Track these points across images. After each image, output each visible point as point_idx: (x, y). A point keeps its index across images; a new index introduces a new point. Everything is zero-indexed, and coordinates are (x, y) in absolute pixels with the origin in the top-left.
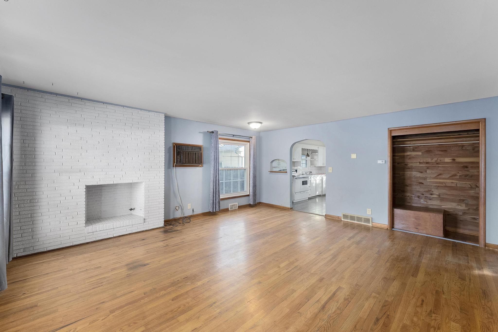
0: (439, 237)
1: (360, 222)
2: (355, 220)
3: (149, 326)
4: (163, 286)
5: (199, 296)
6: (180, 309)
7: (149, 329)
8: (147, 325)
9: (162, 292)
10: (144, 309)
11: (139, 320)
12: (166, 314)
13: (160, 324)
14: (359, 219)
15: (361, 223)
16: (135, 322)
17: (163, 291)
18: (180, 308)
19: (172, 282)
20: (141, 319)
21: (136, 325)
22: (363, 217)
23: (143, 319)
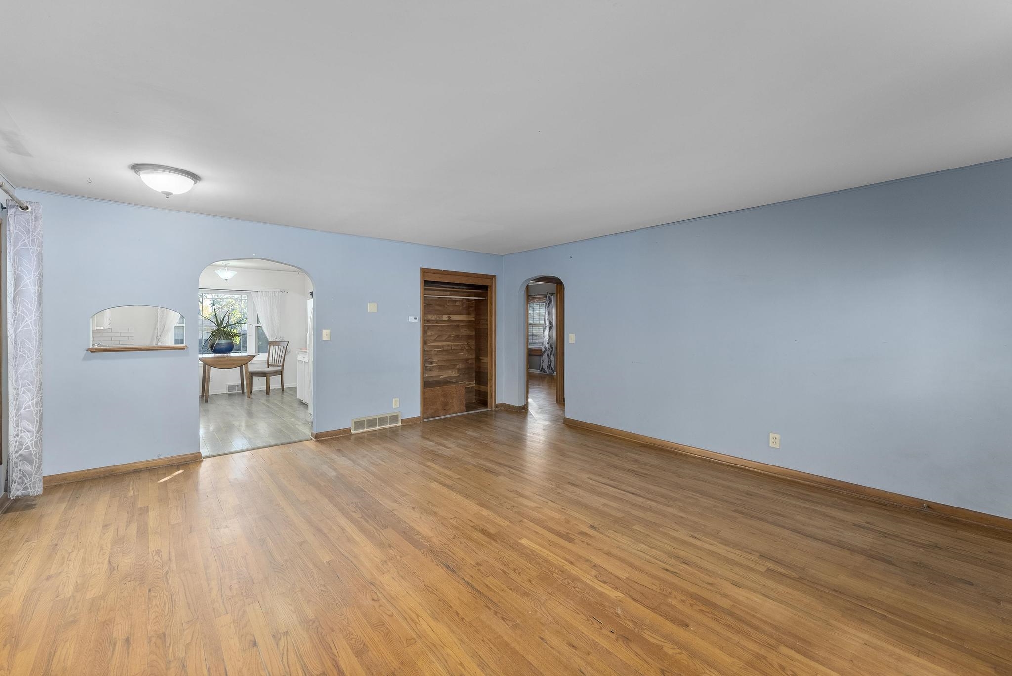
0: (457, 413)
1: (384, 425)
2: (375, 426)
3: (772, 642)
4: (645, 656)
5: (657, 590)
6: (703, 608)
7: (776, 640)
8: (771, 646)
9: (670, 652)
10: (739, 667)
11: (770, 664)
12: (728, 625)
13: (756, 628)
14: (382, 421)
15: (385, 427)
16: (779, 670)
17: (665, 649)
18: (700, 610)
19: (623, 641)
20: (768, 662)
21: (784, 664)
22: (388, 415)
23: (765, 658)
